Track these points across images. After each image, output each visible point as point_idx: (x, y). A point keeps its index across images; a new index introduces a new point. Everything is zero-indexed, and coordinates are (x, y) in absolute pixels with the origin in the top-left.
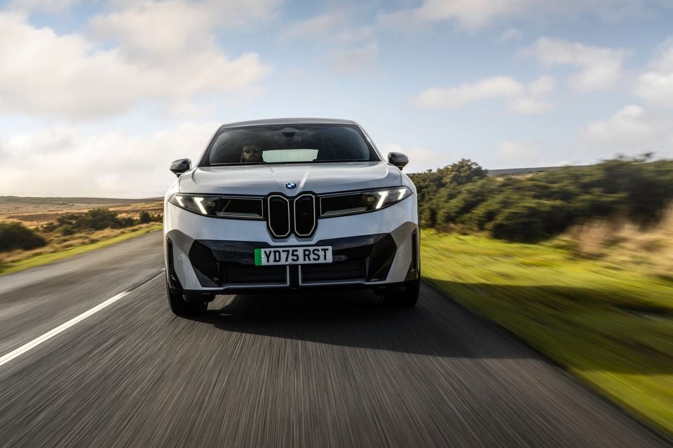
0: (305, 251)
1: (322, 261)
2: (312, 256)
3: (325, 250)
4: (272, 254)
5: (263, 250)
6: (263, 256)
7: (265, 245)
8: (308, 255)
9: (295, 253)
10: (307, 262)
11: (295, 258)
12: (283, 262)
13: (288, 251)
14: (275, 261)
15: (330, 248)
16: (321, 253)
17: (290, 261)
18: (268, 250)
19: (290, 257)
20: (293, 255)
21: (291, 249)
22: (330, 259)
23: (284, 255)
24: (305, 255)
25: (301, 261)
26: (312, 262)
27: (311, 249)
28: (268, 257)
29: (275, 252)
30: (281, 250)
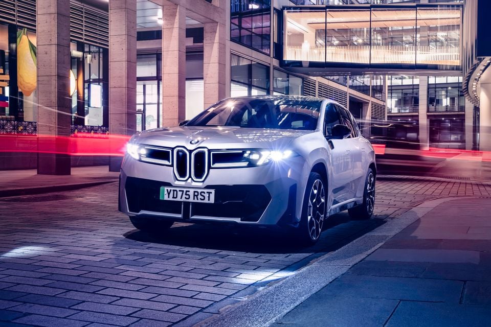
0: (195, 192)
1: (206, 201)
2: (200, 197)
3: (209, 193)
4: (172, 192)
5: (166, 188)
6: (166, 192)
7: (169, 185)
8: (197, 196)
9: (188, 193)
10: (196, 201)
11: (187, 197)
12: (178, 199)
13: (183, 191)
14: (173, 197)
15: (213, 191)
16: (206, 195)
17: (184, 199)
18: (169, 189)
19: (184, 196)
20: (186, 194)
21: (185, 190)
23: (180, 194)
24: (194, 195)
25: (191, 200)
26: (199, 201)
27: (200, 191)
28: (169, 194)
29: (174, 191)
30: (178, 189)
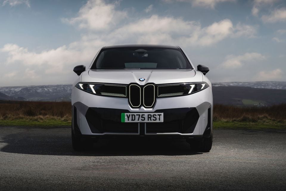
0: (148, 115)
1: (158, 121)
2: (152, 118)
3: (159, 115)
4: (131, 116)
5: (126, 114)
6: (126, 117)
7: (127, 111)
8: (150, 118)
9: (143, 116)
10: (150, 121)
11: (143, 119)
12: (136, 121)
13: (139, 115)
14: (132, 120)
15: (162, 114)
16: (158, 117)
17: (140, 121)
18: (128, 114)
19: (141, 118)
21: (141, 114)
23: (137, 117)
24: (148, 117)
25: (146, 121)
26: (153, 121)
27: (152, 114)
28: (128, 117)
29: (132, 115)
30: (135, 114)
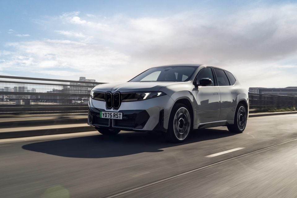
0: (114, 114)
1: (119, 118)
2: (116, 116)
3: (120, 114)
4: (105, 114)
5: (102, 112)
6: (102, 114)
7: (104, 110)
8: (115, 116)
9: (111, 114)
10: (114, 118)
11: (111, 116)
12: (107, 117)
13: (109, 113)
14: (105, 117)
15: (122, 113)
16: (119, 115)
17: (109, 118)
18: (104, 112)
19: (110, 116)
20: (110, 115)
21: (110, 113)
22: (121, 118)
23: (108, 114)
24: (114, 115)
25: (112, 118)
26: (116, 118)
27: (116, 113)
28: (103, 115)
29: (105, 113)
30: (107, 113)
